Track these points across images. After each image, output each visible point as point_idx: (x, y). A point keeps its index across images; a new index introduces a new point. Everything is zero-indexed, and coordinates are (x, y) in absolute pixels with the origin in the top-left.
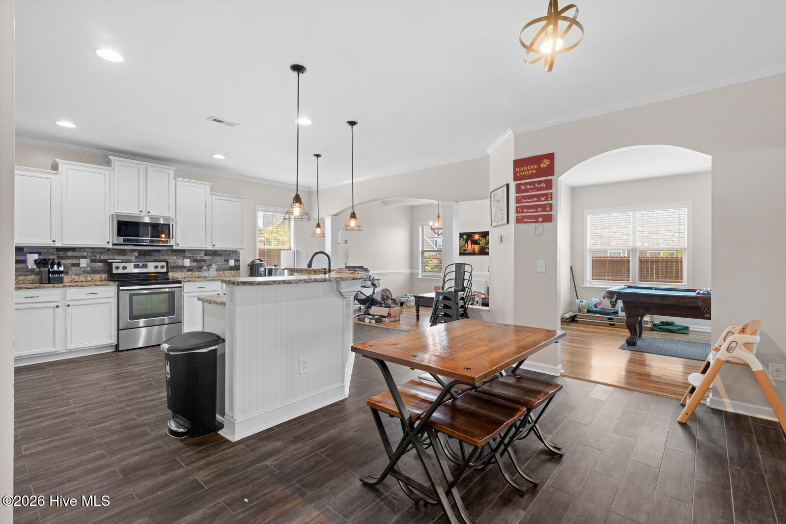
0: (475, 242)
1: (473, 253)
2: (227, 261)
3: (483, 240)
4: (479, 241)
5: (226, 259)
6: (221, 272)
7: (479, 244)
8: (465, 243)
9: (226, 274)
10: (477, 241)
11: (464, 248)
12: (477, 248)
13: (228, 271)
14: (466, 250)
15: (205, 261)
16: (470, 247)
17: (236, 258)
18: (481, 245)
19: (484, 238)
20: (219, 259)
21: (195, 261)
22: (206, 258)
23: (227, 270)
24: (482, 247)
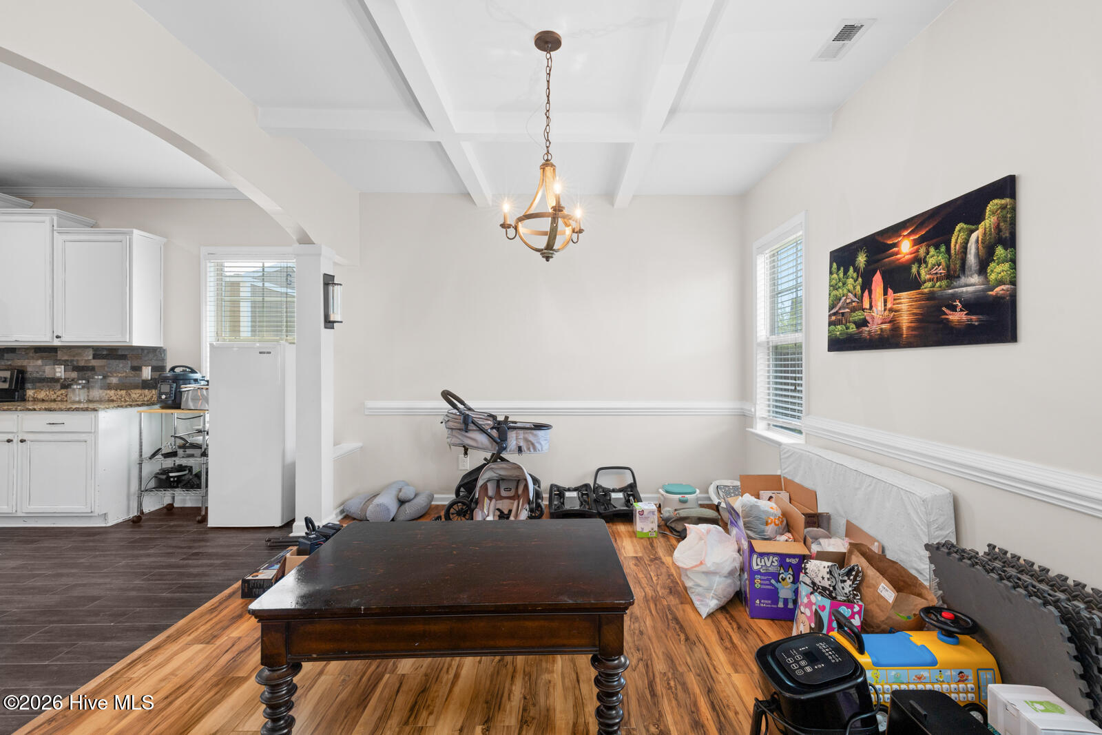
0: (900, 279)
1: (889, 340)
2: (137, 369)
3: (935, 257)
4: (914, 269)
5: (135, 364)
6: (123, 392)
7: (915, 284)
8: (863, 292)
9: (133, 396)
10: (906, 267)
11: (858, 316)
12: (906, 303)
13: (139, 391)
14: (864, 323)
15: (93, 369)
16: (879, 306)
17: (155, 363)
18: (927, 287)
19: (937, 247)
20: (121, 365)
21: (77, 369)
22: (95, 363)
23: (136, 387)
24: (931, 296)
